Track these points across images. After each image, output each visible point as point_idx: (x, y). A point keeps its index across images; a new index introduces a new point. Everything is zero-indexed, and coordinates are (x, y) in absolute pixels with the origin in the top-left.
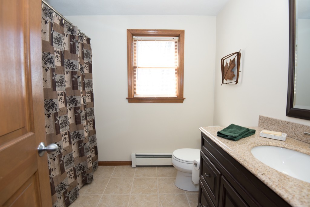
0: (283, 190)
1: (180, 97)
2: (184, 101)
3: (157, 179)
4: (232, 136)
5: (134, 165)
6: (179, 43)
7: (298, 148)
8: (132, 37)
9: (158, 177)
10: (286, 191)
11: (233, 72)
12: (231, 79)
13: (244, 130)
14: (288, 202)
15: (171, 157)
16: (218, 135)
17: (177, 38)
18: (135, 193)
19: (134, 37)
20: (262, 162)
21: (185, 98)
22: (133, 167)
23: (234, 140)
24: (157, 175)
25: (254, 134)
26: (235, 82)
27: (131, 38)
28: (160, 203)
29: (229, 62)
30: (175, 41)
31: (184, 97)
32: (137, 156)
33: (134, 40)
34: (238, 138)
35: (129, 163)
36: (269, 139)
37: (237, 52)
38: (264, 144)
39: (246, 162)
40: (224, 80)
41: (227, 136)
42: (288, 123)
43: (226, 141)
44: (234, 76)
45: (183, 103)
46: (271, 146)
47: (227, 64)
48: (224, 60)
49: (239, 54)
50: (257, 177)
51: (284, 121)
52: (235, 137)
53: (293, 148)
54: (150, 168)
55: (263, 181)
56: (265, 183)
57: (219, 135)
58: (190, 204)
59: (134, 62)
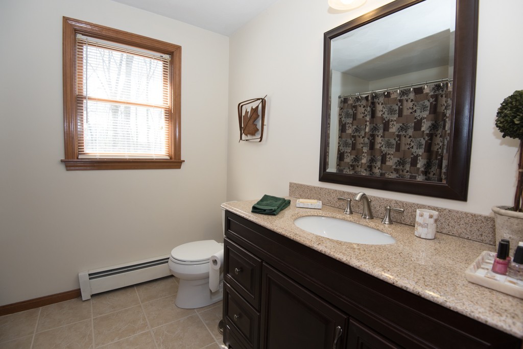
0: (341, 253)
1: (175, 159)
2: (183, 165)
3: (140, 306)
4: (272, 210)
5: (85, 295)
6: (172, 67)
7: (334, 215)
8: (75, 36)
9: (142, 303)
10: (344, 254)
11: (256, 125)
12: (253, 134)
13: (280, 202)
14: (348, 264)
15: (167, 262)
16: (252, 212)
17: (167, 57)
18: (103, 344)
19: (79, 36)
20: (312, 233)
21: (184, 161)
22: (83, 300)
23: (274, 215)
24: (139, 300)
25: (289, 205)
26: (260, 139)
27: (72, 36)
28: (157, 342)
29: (249, 110)
30: (164, 61)
31: (182, 159)
32: (92, 276)
33: (79, 43)
34: (277, 211)
35: (76, 294)
36: (307, 209)
37: (262, 99)
38: (304, 215)
39: (297, 236)
40: (243, 135)
41: (265, 210)
42: (321, 189)
43: (266, 217)
44: (258, 130)
45: (180, 168)
46: (310, 216)
47: (247, 112)
48: (242, 106)
49: (263, 102)
50: (314, 248)
51: (316, 187)
52: (275, 211)
53: (330, 215)
54: (123, 291)
55: (321, 251)
56: (323, 253)
57: (255, 211)
58: (207, 325)
59: (79, 86)
